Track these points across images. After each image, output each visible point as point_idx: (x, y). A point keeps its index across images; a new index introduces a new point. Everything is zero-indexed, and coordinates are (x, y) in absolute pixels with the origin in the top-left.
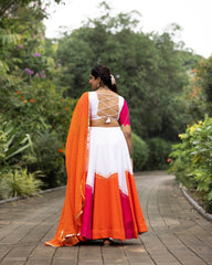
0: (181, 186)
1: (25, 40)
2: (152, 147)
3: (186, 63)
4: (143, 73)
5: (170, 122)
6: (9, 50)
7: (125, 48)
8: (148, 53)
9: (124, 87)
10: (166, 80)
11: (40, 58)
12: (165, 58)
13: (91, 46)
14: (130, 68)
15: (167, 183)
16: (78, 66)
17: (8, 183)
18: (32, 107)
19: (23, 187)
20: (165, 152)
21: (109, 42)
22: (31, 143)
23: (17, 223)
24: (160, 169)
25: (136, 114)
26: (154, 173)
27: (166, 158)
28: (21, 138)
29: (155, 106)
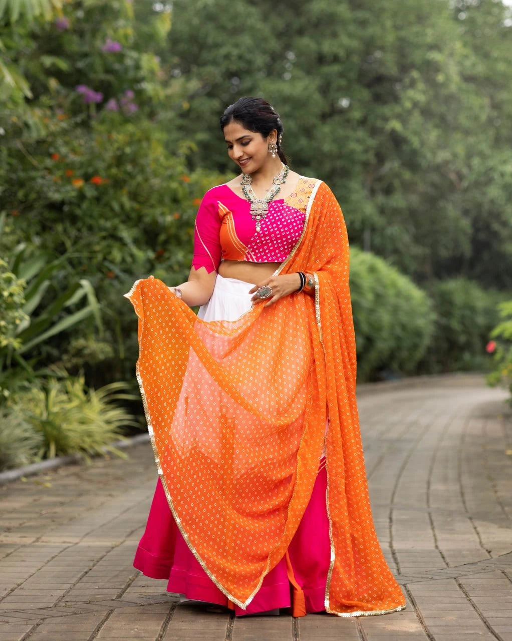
1: (78, 5)
2: (444, 304)
4: (417, 94)
5: (495, 235)
6: (33, 36)
7: (363, 23)
8: (430, 35)
9: (361, 133)
10: (484, 117)
11: (121, 57)
12: (481, 51)
13: (265, 18)
14: (380, 79)
15: (486, 413)
16: (230, 75)
17: (31, 419)
18: (98, 199)
19: (73, 430)
20: (481, 320)
21: (318, 6)
22: (93, 305)
23: (55, 540)
24: (467, 369)
25: (396, 211)
26: (448, 380)
27: (485, 340)
28: (68, 288)
29: (452, 187)
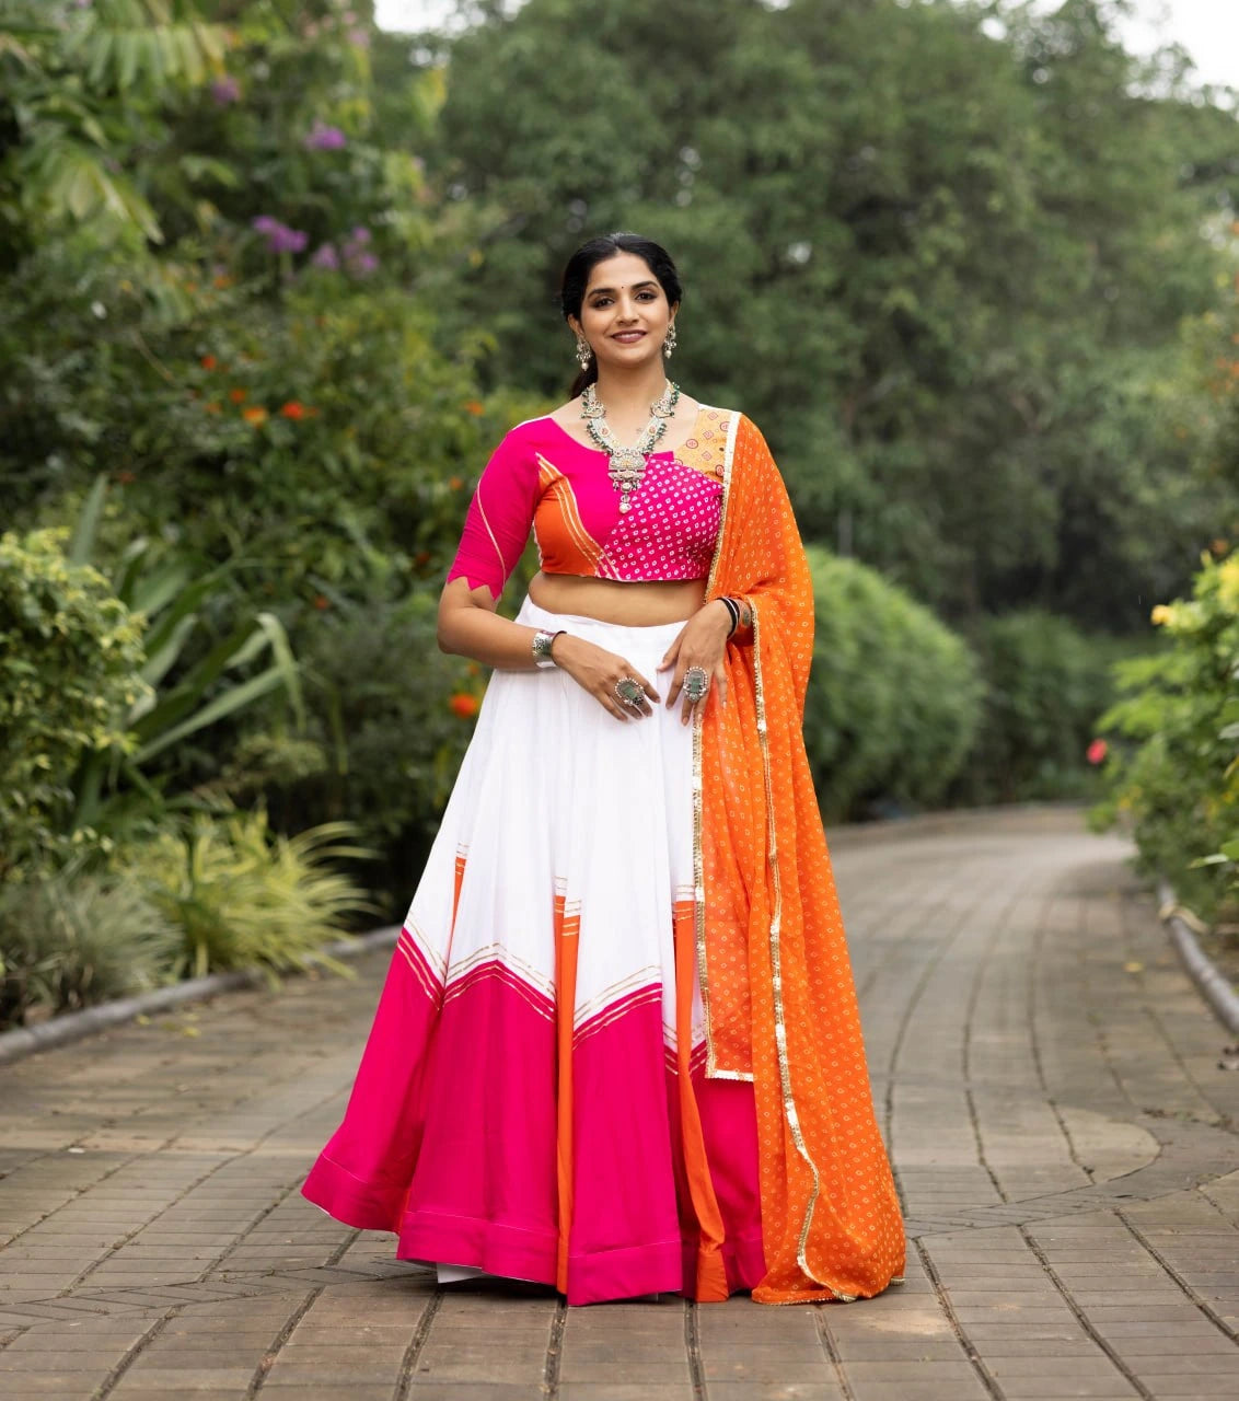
0: (1168, 903)
1: (258, 52)
2: (1002, 664)
3: (1203, 173)
4: (948, 236)
5: (1107, 522)
6: (165, 116)
7: (838, 91)
8: (974, 116)
9: (833, 315)
10: (1084, 282)
11: (344, 159)
12: (1079, 146)
13: (639, 78)
14: (872, 205)
15: (1087, 887)
16: (567, 195)
17: (157, 898)
18: (295, 450)
19: (243, 920)
20: (1077, 697)
21: (747, 56)
22: (285, 666)
23: (205, 1145)
24: (1049, 796)
25: (905, 475)
26: (1010, 818)
27: (1086, 738)
28: (234, 630)
29: (1019, 426)
